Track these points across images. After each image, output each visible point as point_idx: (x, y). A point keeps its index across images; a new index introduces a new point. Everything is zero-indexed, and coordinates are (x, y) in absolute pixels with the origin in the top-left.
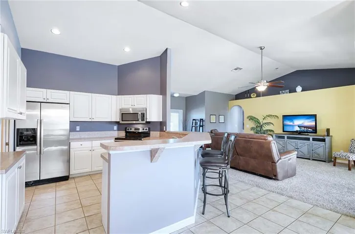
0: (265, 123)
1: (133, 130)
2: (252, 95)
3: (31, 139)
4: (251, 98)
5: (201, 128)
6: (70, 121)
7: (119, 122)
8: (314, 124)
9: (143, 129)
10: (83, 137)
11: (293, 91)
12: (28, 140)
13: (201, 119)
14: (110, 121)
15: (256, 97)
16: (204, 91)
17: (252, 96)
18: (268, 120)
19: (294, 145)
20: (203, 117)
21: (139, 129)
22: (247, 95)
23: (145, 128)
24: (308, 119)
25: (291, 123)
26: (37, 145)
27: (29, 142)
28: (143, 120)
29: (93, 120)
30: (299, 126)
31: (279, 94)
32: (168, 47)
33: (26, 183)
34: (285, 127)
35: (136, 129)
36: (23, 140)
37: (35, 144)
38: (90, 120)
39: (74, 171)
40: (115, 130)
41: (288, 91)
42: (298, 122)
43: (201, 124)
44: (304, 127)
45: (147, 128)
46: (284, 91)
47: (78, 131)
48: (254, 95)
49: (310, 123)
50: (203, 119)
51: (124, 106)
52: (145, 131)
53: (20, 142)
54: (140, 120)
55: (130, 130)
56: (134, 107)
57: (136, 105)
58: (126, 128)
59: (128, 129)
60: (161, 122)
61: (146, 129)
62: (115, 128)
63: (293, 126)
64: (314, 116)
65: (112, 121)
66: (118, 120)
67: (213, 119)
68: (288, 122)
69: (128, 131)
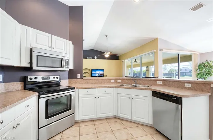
0: (84, 73)
1: (40, 79)
8: (103, 73)
9: (54, 78)
11: (93, 58)
23: (56, 77)
24: (101, 71)
25: (95, 73)
30: (98, 74)
34: (92, 75)
35: (44, 78)
41: (91, 58)
42: (98, 72)
44: (100, 74)
46: (89, 58)
49: (101, 72)
55: (34, 80)
58: (26, 78)
59: (31, 79)
63: (96, 74)
64: (103, 70)
68: (93, 72)
69: (31, 81)
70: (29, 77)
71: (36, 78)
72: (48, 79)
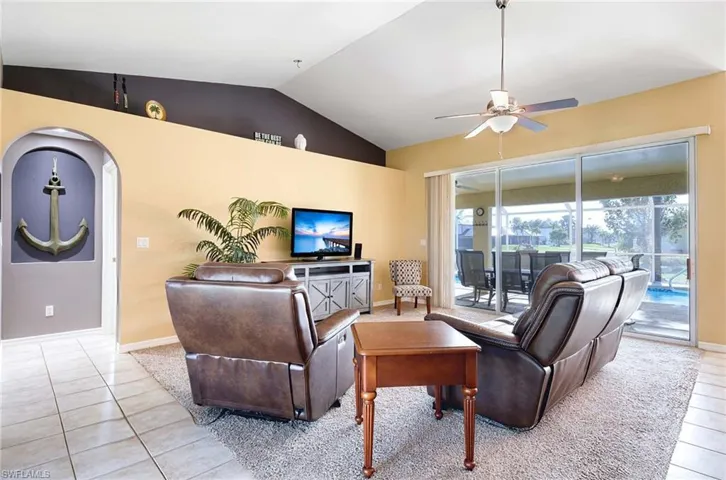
2: (149, 105)
4: (148, 116)
8: (347, 232)
11: (289, 143)
15: (164, 120)
17: (149, 111)
19: (322, 288)
22: (121, 99)
24: (339, 221)
25: (310, 232)
30: (324, 239)
31: (253, 138)
41: (278, 138)
44: (335, 241)
46: (266, 136)
48: (157, 110)
63: (314, 238)
64: (348, 216)
68: (303, 229)
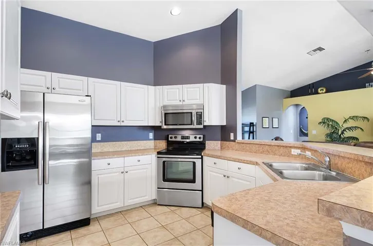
0: (347, 128)
1: (179, 139)
2: (319, 89)
3: (28, 158)
4: (318, 93)
5: (251, 135)
6: (92, 126)
7: (160, 127)
9: (195, 138)
10: (106, 150)
12: (23, 159)
13: (251, 123)
14: (147, 125)
15: (326, 92)
16: (256, 85)
17: (319, 91)
18: (351, 123)
20: (254, 120)
21: (188, 138)
22: (312, 91)
23: (198, 136)
26: (38, 168)
27: (24, 163)
28: (199, 123)
29: (123, 124)
31: (365, 87)
32: (238, 8)
33: (20, 235)
35: (183, 137)
36: (14, 159)
37: (35, 165)
38: (119, 124)
39: (97, 208)
40: (151, 140)
43: (252, 130)
45: (202, 136)
47: (99, 141)
48: (323, 90)
50: (253, 123)
51: (166, 103)
52: (198, 140)
53: (8, 162)
54: (195, 123)
55: (173, 139)
56: (184, 103)
57: (186, 100)
58: (168, 136)
59: (171, 138)
60: (222, 127)
61: (200, 138)
62: (151, 135)
65: (150, 125)
66: (158, 124)
67: (266, 123)
69: (171, 140)
70: (170, 136)
71: (175, 137)
72: (188, 139)
